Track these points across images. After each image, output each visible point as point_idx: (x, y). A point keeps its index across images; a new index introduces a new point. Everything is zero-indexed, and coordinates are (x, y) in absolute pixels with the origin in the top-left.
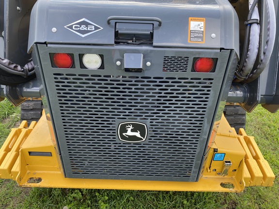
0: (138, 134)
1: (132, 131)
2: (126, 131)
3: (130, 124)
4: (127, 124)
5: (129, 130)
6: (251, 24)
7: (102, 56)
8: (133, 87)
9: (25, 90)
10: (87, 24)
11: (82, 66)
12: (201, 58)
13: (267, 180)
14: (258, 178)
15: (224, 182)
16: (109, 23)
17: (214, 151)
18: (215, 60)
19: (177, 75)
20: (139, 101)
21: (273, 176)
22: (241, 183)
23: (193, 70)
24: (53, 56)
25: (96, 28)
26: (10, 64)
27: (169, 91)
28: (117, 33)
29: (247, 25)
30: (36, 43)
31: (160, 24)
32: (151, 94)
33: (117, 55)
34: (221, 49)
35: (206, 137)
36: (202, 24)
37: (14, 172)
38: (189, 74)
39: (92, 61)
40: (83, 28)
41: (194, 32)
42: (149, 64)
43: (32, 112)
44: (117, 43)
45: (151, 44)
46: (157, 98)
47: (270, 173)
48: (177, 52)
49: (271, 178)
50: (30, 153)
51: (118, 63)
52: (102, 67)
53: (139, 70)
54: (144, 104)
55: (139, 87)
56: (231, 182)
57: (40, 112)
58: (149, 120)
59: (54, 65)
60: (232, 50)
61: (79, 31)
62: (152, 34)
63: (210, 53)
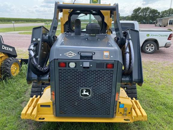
0: (87, 94)
1: (85, 92)
2: (83, 92)
3: (84, 89)
4: (83, 89)
5: (84, 91)
6: (126, 53)
7: (76, 63)
8: (86, 74)
9: (42, 78)
10: (71, 53)
11: (69, 67)
12: (109, 64)
13: (144, 117)
14: (140, 116)
15: (125, 118)
16: (78, 53)
17: (119, 103)
18: (113, 64)
19: (101, 69)
20: (88, 79)
21: (146, 115)
22: (132, 118)
23: (106, 67)
24: (59, 63)
25: (74, 54)
26: (40, 67)
27: (99, 75)
28: (81, 56)
29: (125, 53)
30: (54, 59)
31: (95, 53)
32: (92, 76)
33: (81, 63)
34: (115, 61)
35: (114, 94)
36: (108, 53)
37: (33, 115)
38: (105, 69)
39: (72, 65)
40: (70, 54)
41: (106, 55)
42: (91, 65)
43: (36, 93)
44: (81, 59)
45: (92, 59)
46: (94, 78)
47: (145, 114)
48: (100, 62)
49: (145, 116)
50: (41, 105)
51: (81, 65)
52: (76, 67)
53: (88, 68)
54: (90, 80)
55: (88, 74)
56: (129, 118)
57: (40, 93)
58: (92, 87)
59: (59, 66)
60: (118, 61)
61: (69, 55)
62: (92, 56)
63: (111, 62)
